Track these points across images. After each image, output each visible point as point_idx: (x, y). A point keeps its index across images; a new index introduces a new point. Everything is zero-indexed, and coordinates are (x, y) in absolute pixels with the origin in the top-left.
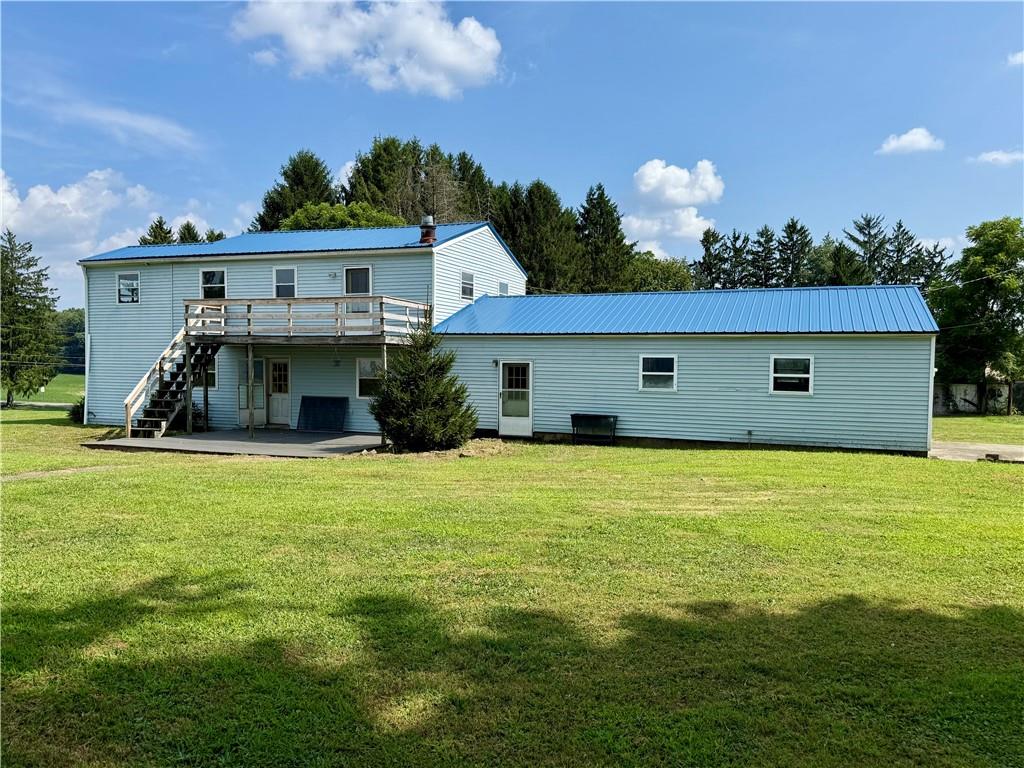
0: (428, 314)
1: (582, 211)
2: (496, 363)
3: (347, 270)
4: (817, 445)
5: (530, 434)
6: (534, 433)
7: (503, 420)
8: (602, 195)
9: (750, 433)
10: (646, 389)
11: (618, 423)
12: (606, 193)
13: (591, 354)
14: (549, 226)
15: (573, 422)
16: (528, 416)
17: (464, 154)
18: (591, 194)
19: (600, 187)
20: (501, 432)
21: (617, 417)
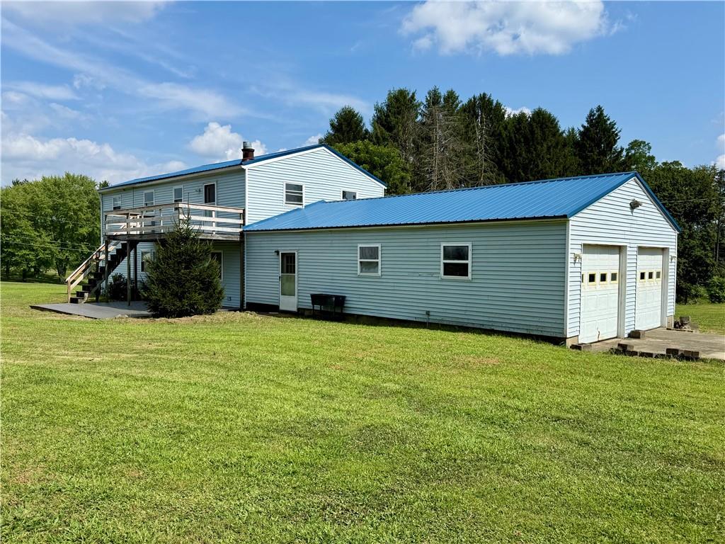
0: (243, 216)
1: (582, 129)
2: (277, 252)
3: (206, 187)
4: (475, 326)
5: (295, 309)
6: (299, 309)
7: (282, 298)
8: (601, 115)
9: (428, 313)
10: (362, 274)
11: (346, 302)
12: (605, 113)
13: (329, 245)
14: (545, 146)
15: (312, 300)
16: (294, 295)
17: (484, 94)
18: (591, 114)
19: (599, 109)
20: (282, 308)
21: (345, 297)
